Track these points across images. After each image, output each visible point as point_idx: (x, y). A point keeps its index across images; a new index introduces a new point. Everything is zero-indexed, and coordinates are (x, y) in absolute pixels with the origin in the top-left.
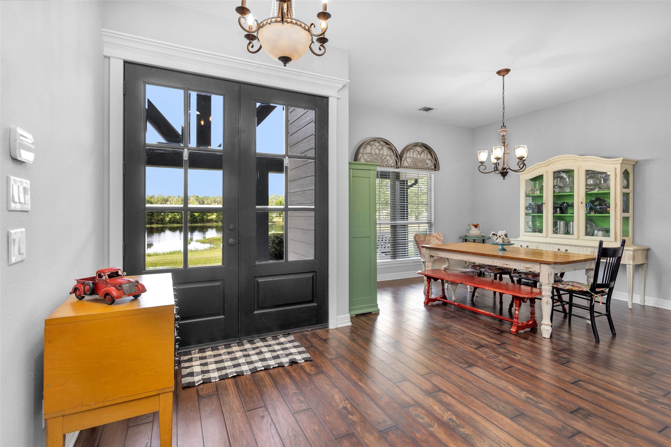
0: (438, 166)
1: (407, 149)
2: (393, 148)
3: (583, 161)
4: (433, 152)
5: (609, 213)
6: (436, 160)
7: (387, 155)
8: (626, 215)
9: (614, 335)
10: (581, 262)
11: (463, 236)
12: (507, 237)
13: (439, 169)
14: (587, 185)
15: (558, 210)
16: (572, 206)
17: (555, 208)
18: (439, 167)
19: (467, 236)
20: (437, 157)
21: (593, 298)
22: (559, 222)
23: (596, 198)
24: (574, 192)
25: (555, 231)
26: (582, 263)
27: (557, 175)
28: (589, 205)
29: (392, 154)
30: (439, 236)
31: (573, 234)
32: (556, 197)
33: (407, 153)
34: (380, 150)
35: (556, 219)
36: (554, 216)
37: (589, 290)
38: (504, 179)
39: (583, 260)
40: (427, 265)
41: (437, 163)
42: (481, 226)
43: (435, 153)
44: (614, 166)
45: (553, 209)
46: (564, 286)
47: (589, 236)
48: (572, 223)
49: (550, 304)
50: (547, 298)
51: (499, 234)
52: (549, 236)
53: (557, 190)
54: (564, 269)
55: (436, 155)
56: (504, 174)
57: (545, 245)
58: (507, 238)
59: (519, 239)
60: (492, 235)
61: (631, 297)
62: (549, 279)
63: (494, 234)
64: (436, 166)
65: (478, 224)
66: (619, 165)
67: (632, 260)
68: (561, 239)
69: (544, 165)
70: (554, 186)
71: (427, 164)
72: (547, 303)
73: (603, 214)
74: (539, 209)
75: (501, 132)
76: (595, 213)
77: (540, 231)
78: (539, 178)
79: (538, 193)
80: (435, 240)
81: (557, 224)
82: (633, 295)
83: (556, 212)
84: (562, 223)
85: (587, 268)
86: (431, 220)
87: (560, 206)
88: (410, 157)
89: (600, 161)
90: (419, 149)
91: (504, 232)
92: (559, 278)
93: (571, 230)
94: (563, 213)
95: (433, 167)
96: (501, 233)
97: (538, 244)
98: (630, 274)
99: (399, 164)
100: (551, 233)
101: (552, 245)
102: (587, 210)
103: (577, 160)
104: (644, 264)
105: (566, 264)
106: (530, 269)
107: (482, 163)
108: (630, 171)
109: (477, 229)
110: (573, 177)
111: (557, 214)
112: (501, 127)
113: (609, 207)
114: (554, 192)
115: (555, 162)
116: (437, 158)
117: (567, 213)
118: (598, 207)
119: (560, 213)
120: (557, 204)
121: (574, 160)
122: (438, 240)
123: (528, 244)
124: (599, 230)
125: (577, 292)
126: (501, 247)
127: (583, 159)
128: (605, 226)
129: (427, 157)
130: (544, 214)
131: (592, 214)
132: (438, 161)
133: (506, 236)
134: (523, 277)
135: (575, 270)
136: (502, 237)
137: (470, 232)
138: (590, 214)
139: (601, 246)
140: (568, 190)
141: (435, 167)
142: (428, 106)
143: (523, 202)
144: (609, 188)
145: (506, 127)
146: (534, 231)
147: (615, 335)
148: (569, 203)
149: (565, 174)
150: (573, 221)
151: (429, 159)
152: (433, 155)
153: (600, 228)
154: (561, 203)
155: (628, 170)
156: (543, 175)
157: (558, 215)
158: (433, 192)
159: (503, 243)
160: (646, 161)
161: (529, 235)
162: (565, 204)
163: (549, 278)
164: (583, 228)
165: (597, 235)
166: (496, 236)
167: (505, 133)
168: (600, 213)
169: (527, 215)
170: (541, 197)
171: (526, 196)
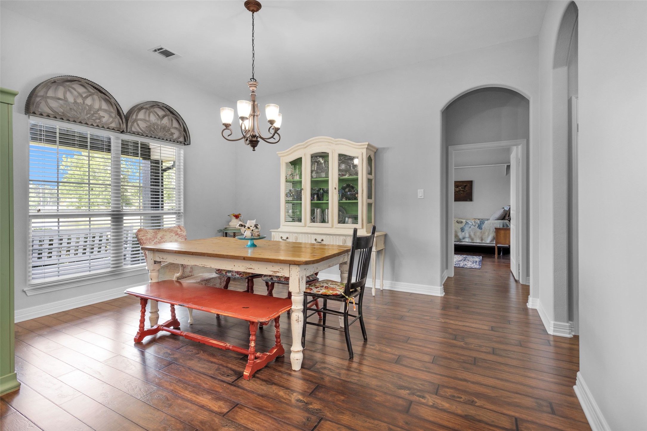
0: (189, 139)
1: (138, 108)
3: (336, 144)
4: (181, 119)
5: (357, 200)
7: (100, 109)
8: (370, 201)
9: (365, 340)
10: (335, 256)
11: (222, 228)
12: (257, 228)
13: (190, 143)
14: (339, 170)
15: (316, 196)
16: (327, 192)
17: (312, 195)
18: (190, 141)
19: (227, 228)
20: (187, 127)
21: (347, 303)
22: (316, 209)
23: (346, 184)
24: (328, 177)
25: (313, 220)
26: (337, 257)
27: (315, 157)
28: (341, 191)
29: (110, 109)
30: (180, 230)
31: (328, 222)
32: (314, 183)
33: (138, 113)
34: (85, 99)
35: (314, 206)
36: (311, 203)
37: (344, 293)
38: (254, 150)
39: (337, 253)
40: (151, 275)
41: (187, 135)
43: (184, 122)
44: (361, 150)
45: (310, 196)
46: (317, 290)
47: (341, 223)
48: (327, 211)
49: (300, 321)
50: (297, 313)
51: (247, 225)
52: (307, 226)
53: (314, 174)
54: (317, 269)
55: (185, 124)
56: (254, 142)
57: (304, 235)
58: (257, 230)
59: (279, 230)
60: (239, 226)
61: (374, 284)
62: (299, 286)
64: (186, 138)
65: (240, 214)
66: (365, 150)
67: (375, 246)
68: (318, 228)
69: (302, 147)
70: (312, 172)
71: (172, 134)
72: (297, 320)
73: (352, 200)
74: (298, 196)
75: (250, 87)
76: (346, 200)
77: (300, 220)
79: (297, 178)
80: (172, 236)
81: (314, 213)
82: (376, 280)
83: (313, 199)
84: (319, 210)
85: (341, 262)
86: (180, 210)
87: (317, 192)
88: (143, 120)
89: (350, 145)
91: (253, 222)
92: (312, 281)
93: (327, 218)
94: (320, 200)
95: (182, 139)
96: (250, 223)
97: (297, 235)
98: (374, 260)
99: (124, 126)
100: (309, 222)
101: (309, 235)
102: (339, 196)
103: (332, 143)
104: (382, 249)
105: (320, 262)
106: (277, 273)
107: (227, 126)
108: (373, 158)
109: (238, 220)
110: (328, 162)
111: (314, 201)
112: (251, 79)
113: (357, 193)
114: (312, 177)
115: (313, 143)
116: (188, 129)
117: (323, 200)
118: (349, 193)
119: (317, 200)
120: (314, 190)
121: (329, 142)
122: (178, 236)
123: (287, 235)
124: (349, 218)
125: (331, 297)
126: (251, 242)
127: (336, 141)
128: (354, 213)
129: (172, 125)
130: (303, 202)
131: (344, 201)
132: (189, 132)
133: (256, 226)
134: (275, 281)
135: (329, 266)
136: (251, 228)
137: (230, 224)
138: (342, 200)
139: (356, 236)
140: (323, 175)
141: (185, 141)
142: (166, 48)
143: (283, 188)
144: (357, 174)
145: (256, 80)
146: (294, 220)
147: (367, 340)
148: (324, 189)
149: (321, 158)
150: (328, 209)
151: (175, 127)
152: (181, 124)
153: (350, 215)
154: (317, 189)
155: (371, 156)
156: (301, 158)
157: (316, 202)
159: (252, 237)
160: (384, 149)
161: (289, 225)
162: (321, 191)
163: (299, 284)
164: (336, 215)
165: (347, 223)
166: (245, 227)
167: (255, 89)
168: (349, 200)
169: (287, 202)
170: (300, 182)
171: (286, 181)
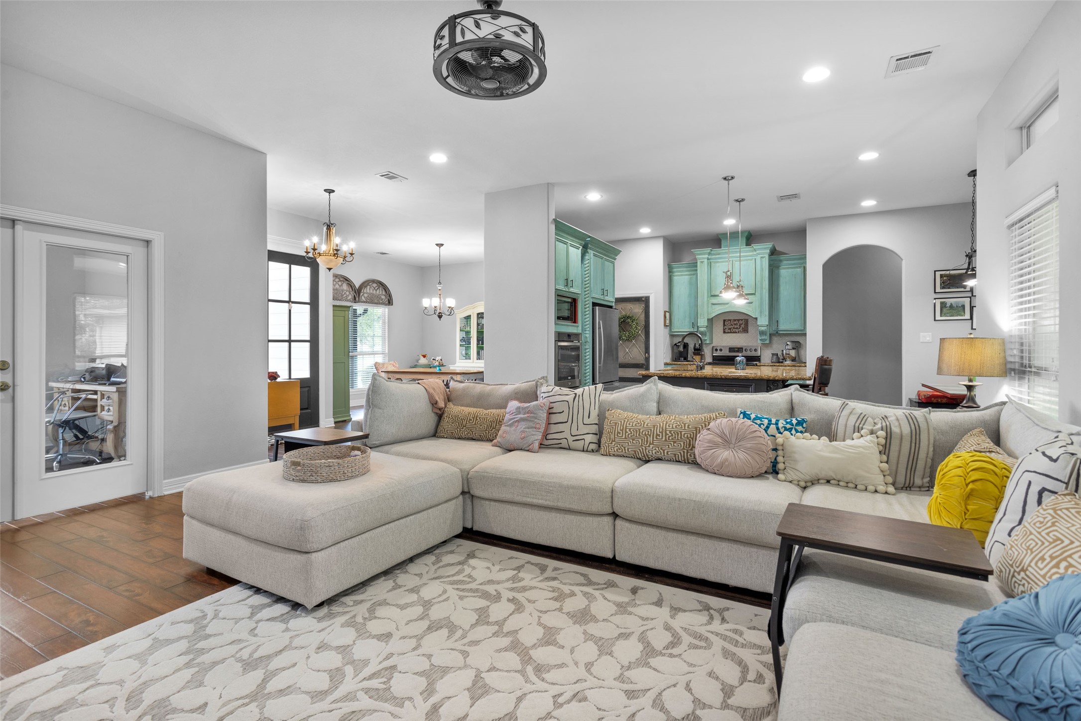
0: (392, 301)
2: (352, 285)
4: (387, 288)
6: (390, 296)
7: (347, 291)
11: (414, 365)
13: (392, 304)
19: (417, 365)
20: (391, 293)
25: (479, 358)
27: (479, 315)
29: (351, 290)
30: (395, 364)
32: (478, 333)
33: (364, 289)
34: (340, 286)
35: (479, 349)
36: (477, 346)
38: (441, 320)
41: (390, 298)
42: (428, 356)
45: (476, 341)
51: (437, 359)
52: (475, 362)
53: (479, 327)
55: (390, 291)
56: (440, 317)
57: (473, 367)
59: (455, 365)
63: (433, 359)
64: (390, 301)
65: (426, 354)
69: (469, 309)
70: (477, 324)
71: (382, 299)
74: (469, 341)
77: (470, 359)
78: (468, 318)
79: (467, 329)
80: (391, 367)
81: (479, 353)
83: (479, 344)
86: (386, 351)
87: (481, 339)
88: (367, 293)
90: (375, 285)
91: (440, 358)
94: (483, 345)
95: (387, 302)
96: (438, 358)
97: (467, 368)
99: (357, 299)
100: (476, 360)
101: (476, 368)
107: (426, 308)
109: (425, 359)
112: (438, 283)
114: (477, 328)
115: (477, 306)
120: (478, 337)
122: (394, 367)
129: (382, 293)
130: (472, 345)
132: (392, 297)
133: (441, 360)
136: (439, 361)
137: (419, 361)
141: (389, 303)
142: (384, 252)
143: (458, 335)
146: (466, 359)
151: (384, 295)
152: (387, 292)
156: (471, 315)
158: (387, 325)
159: (439, 365)
161: (463, 360)
166: (435, 361)
167: (441, 288)
169: (461, 345)
170: (470, 332)
171: (461, 331)
